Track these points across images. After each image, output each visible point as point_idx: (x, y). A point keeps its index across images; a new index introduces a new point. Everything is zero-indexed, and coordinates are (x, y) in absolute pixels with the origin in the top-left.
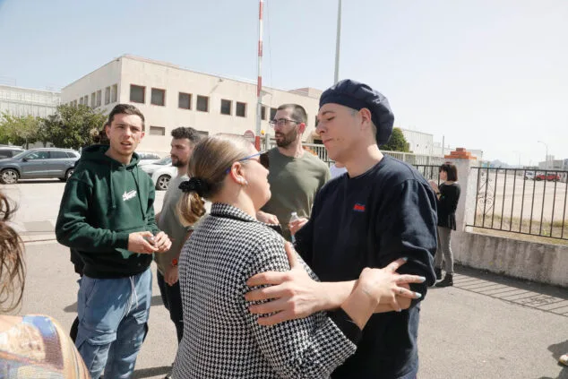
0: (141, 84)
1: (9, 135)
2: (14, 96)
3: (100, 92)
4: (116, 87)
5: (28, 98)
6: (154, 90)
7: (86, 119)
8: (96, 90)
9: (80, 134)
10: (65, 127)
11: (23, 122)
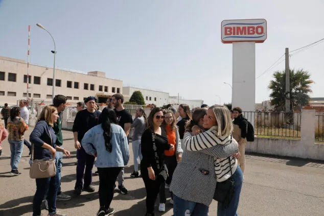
6: (10, 74)
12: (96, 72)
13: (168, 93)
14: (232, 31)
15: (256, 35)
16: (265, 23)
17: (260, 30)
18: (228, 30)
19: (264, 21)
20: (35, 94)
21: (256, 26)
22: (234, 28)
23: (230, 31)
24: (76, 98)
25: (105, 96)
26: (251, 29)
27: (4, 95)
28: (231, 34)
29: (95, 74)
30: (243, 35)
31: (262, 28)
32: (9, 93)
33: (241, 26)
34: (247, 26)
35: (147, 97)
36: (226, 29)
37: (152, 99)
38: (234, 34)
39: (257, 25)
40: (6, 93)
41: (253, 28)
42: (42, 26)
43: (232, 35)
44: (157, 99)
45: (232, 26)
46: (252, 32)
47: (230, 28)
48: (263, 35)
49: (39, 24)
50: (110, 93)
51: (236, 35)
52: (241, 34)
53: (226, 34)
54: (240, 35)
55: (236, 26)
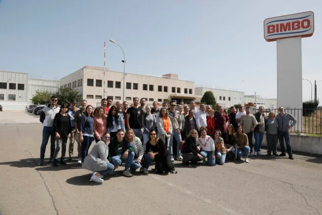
0: (92, 78)
1: (39, 100)
2: (40, 83)
3: (76, 81)
4: (82, 80)
5: (46, 84)
6: (97, 80)
7: (70, 93)
8: (74, 81)
9: (68, 99)
10: (62, 97)
11: (45, 94)
12: (169, 75)
13: (243, 92)
14: (275, 29)
15: (301, 29)
16: (312, 16)
17: (306, 24)
18: (271, 28)
19: (312, 14)
20: (116, 97)
21: (301, 20)
22: (277, 25)
23: (273, 29)
24: (151, 100)
25: (178, 97)
26: (295, 24)
27: (93, 98)
28: (274, 32)
29: (168, 76)
30: (287, 31)
31: (308, 21)
32: (97, 96)
33: (285, 23)
34: (291, 21)
35: (220, 97)
36: (269, 27)
37: (226, 99)
38: (277, 31)
39: (303, 19)
40: (94, 97)
41: (298, 22)
42: (113, 41)
43: (276, 33)
44: (231, 99)
45: (275, 24)
46: (297, 27)
47: (273, 26)
48: (309, 28)
49: (112, 40)
50: (182, 94)
51: (279, 32)
52: (285, 30)
53: (269, 32)
54: (283, 32)
55: (279, 23)
